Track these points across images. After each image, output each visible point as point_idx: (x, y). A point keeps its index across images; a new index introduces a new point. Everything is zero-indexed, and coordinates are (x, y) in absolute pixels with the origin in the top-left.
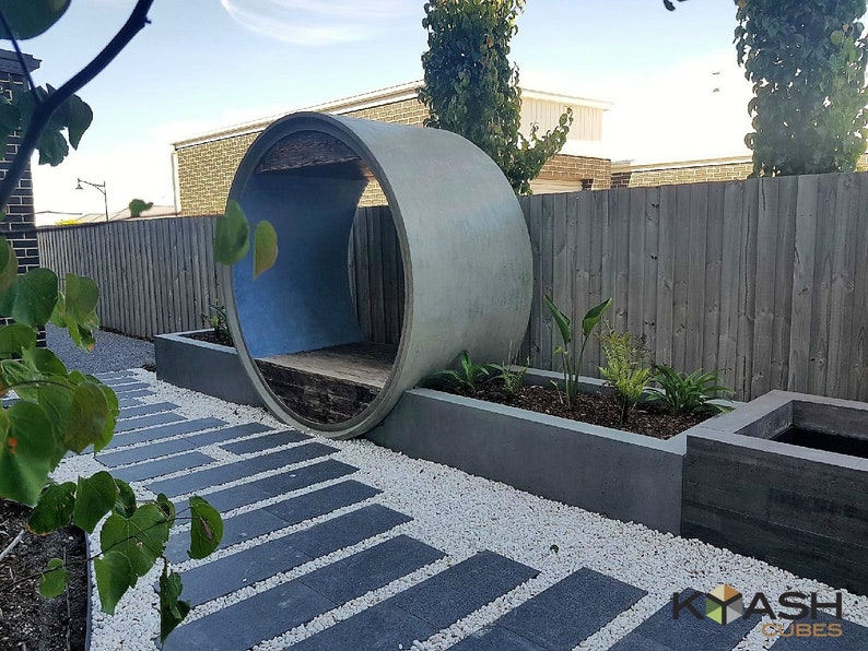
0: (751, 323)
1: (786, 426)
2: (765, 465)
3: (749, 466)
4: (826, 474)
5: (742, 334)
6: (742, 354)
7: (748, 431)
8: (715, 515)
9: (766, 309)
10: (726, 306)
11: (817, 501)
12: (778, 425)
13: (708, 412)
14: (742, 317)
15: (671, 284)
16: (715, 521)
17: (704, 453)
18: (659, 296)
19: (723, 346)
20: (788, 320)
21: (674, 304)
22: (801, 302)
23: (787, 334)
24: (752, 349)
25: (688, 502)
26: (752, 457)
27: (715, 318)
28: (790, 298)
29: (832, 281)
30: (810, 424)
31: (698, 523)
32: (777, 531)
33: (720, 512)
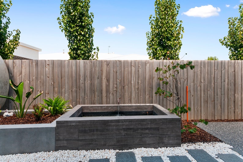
0: (72, 91)
1: (80, 112)
2: (78, 124)
3: (73, 125)
4: (91, 123)
5: (70, 94)
6: (70, 98)
7: (73, 116)
8: (65, 141)
9: (75, 87)
10: (66, 87)
11: (90, 130)
12: (79, 113)
13: (62, 113)
14: (70, 90)
15: (53, 83)
16: (65, 143)
17: (61, 125)
18: (50, 86)
19: (66, 97)
20: (79, 90)
21: (54, 88)
22: (82, 85)
23: (79, 93)
24: (72, 97)
25: (57, 140)
26: (74, 123)
27: (64, 90)
28: (80, 85)
29: (88, 81)
30: (85, 111)
31: (60, 145)
32: (81, 140)
33: (66, 140)
